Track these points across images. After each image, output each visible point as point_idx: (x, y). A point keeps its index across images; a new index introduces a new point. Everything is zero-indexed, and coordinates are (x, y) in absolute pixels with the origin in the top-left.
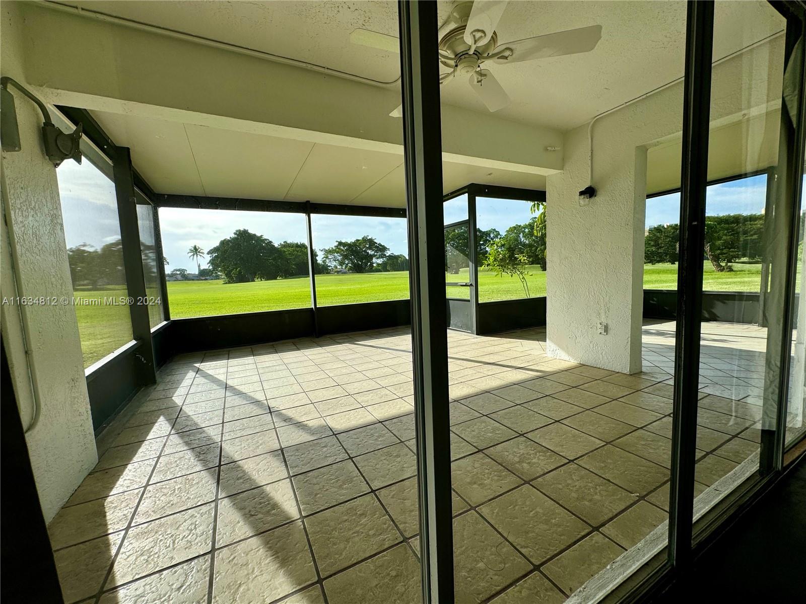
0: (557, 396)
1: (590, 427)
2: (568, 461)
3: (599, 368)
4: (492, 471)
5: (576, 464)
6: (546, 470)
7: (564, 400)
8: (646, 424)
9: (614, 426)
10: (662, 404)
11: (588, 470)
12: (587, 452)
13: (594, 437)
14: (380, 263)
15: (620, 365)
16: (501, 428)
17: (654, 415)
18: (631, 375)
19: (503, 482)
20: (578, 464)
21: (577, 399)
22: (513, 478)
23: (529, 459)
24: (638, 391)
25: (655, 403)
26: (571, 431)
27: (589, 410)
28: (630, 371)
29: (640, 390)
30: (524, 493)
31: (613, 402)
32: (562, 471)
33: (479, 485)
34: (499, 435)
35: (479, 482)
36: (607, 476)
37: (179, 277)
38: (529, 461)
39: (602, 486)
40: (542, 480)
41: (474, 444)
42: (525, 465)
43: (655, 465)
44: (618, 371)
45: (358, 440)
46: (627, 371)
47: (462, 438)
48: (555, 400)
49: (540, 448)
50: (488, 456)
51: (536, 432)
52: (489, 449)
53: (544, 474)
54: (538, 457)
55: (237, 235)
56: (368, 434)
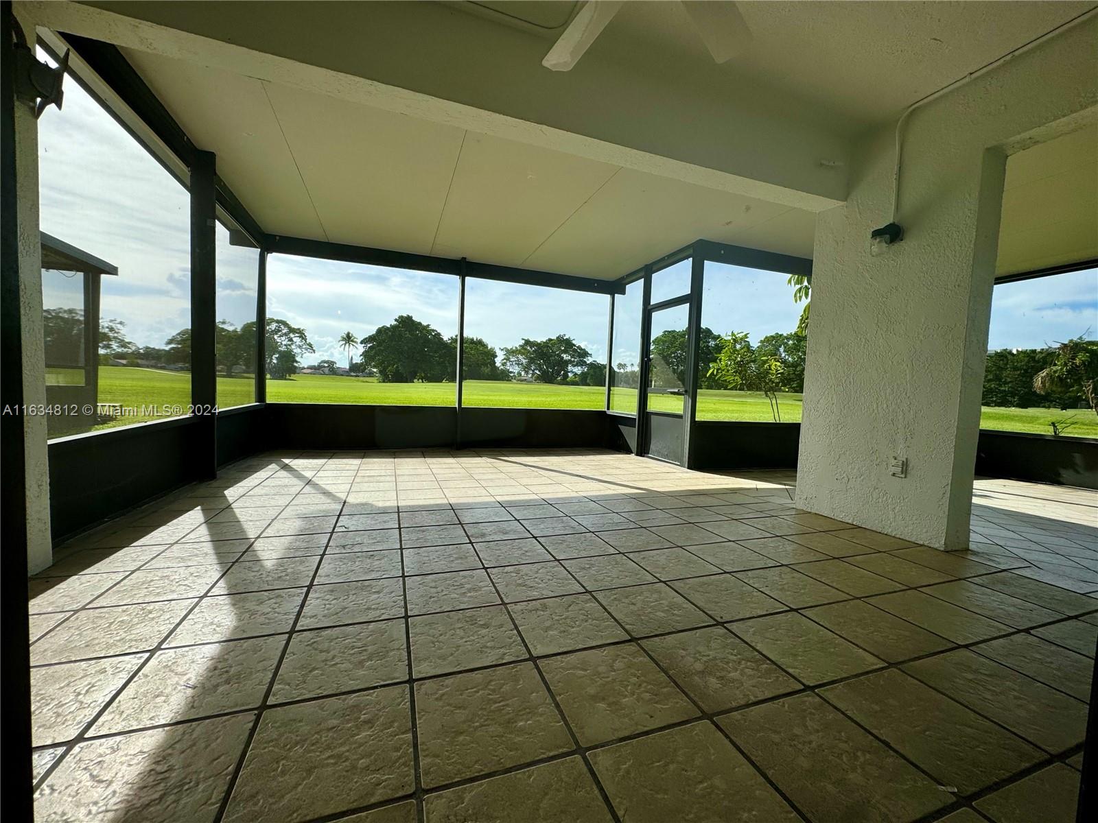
0: (801, 568)
1: (858, 629)
2: (803, 687)
3: (886, 534)
4: (645, 682)
5: (818, 695)
6: (752, 698)
7: (814, 576)
8: (976, 639)
9: (907, 633)
10: (1012, 609)
11: (843, 713)
12: (845, 675)
13: (864, 650)
14: (579, 372)
15: (927, 532)
16: (685, 606)
17: (993, 627)
18: (947, 552)
19: (659, 706)
20: (821, 697)
21: (839, 577)
22: (683, 702)
23: (723, 669)
24: (960, 579)
25: (995, 604)
26: (818, 631)
27: (860, 598)
28: (945, 544)
29: (964, 579)
30: (697, 738)
31: (909, 592)
32: (786, 706)
33: (609, 705)
34: (678, 618)
35: (611, 699)
36: (884, 734)
37: (326, 370)
38: (723, 674)
39: (869, 752)
40: (739, 717)
41: (627, 627)
42: (713, 681)
43: (997, 727)
44: (922, 543)
45: (435, 590)
46: (939, 543)
47: (609, 613)
48: (796, 574)
49: (749, 653)
50: (644, 650)
51: (750, 623)
52: (652, 639)
53: (748, 705)
54: (742, 670)
55: (400, 323)
56: (455, 584)
